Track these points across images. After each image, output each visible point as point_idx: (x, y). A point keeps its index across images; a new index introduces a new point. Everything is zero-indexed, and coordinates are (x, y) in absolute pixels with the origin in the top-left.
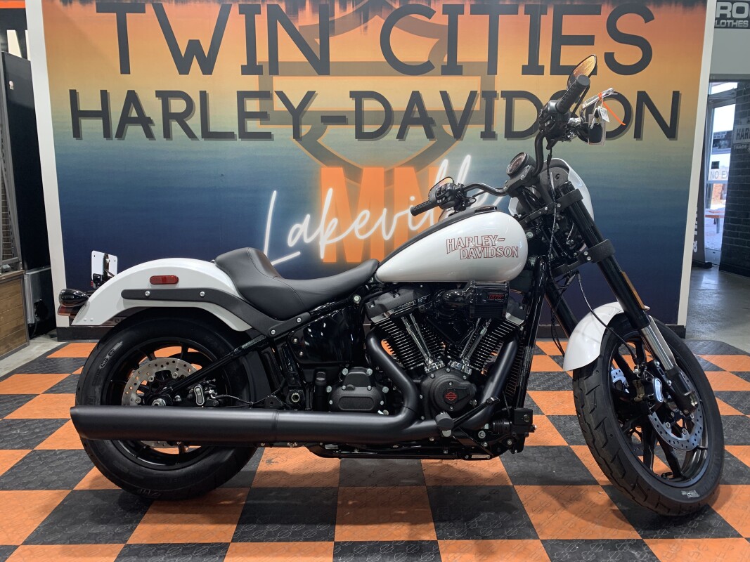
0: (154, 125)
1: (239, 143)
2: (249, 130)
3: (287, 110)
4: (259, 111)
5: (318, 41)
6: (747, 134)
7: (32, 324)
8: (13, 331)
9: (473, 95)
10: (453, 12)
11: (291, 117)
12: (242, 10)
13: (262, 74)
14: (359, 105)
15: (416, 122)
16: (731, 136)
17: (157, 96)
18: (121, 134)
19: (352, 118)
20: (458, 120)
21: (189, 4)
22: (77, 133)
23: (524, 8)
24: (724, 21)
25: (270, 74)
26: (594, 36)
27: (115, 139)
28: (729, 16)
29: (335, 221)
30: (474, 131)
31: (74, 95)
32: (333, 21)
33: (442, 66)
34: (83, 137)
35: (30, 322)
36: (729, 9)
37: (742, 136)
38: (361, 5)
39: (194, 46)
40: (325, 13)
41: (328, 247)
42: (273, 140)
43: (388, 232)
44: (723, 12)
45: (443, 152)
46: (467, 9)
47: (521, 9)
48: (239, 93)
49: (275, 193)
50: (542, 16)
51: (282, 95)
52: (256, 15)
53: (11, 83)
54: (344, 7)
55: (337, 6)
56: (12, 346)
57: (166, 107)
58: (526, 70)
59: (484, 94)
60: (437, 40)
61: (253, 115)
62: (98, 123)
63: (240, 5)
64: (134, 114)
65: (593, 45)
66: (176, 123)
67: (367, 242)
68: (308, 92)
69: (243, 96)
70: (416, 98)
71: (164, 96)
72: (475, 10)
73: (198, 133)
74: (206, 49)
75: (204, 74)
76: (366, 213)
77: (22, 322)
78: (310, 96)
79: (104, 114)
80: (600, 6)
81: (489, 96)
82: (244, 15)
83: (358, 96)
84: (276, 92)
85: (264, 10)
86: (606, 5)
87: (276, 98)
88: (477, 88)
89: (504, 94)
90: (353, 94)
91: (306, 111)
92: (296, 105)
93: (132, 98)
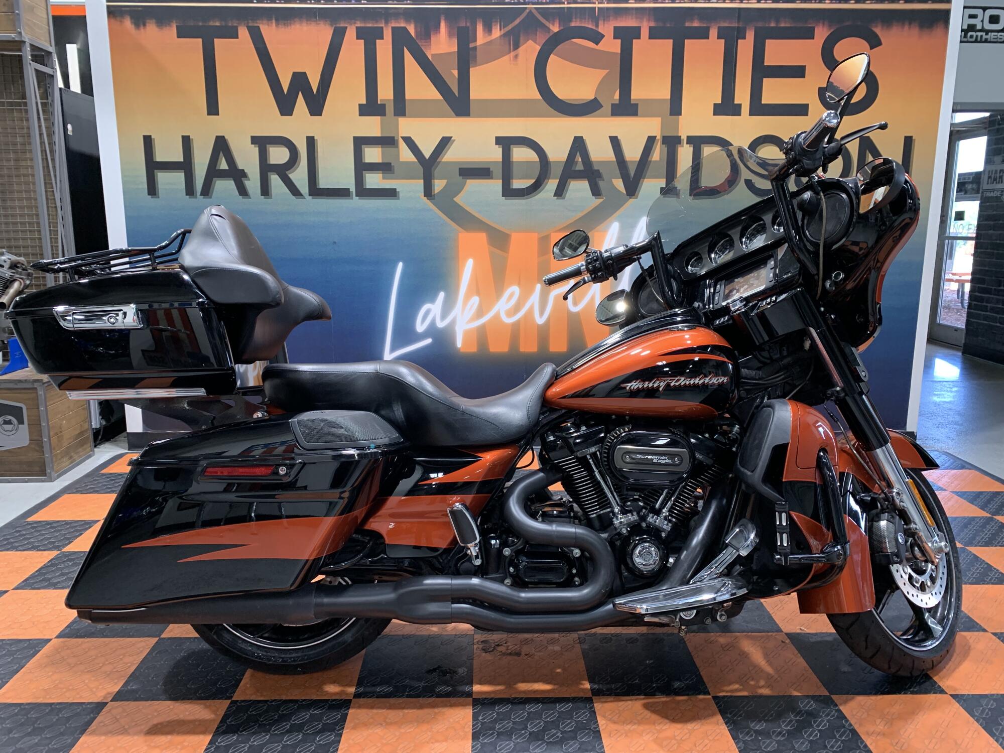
0: (249, 180)
1: (356, 202)
2: (368, 187)
3: (416, 161)
4: (381, 162)
5: (455, 73)
6: (1001, 177)
7: (96, 429)
8: (76, 439)
9: (651, 140)
10: (627, 36)
11: (421, 169)
12: (361, 33)
13: (385, 115)
14: (507, 155)
15: (578, 176)
16: (980, 178)
17: (252, 143)
18: (207, 190)
19: (498, 171)
20: (632, 173)
21: (293, 26)
22: (152, 189)
23: (716, 31)
24: (974, 33)
25: (395, 115)
26: (804, 67)
27: (200, 198)
28: (979, 27)
29: (475, 300)
30: (652, 186)
31: (148, 141)
32: (475, 48)
33: (612, 104)
34: (160, 195)
35: (94, 427)
36: (980, 18)
37: (995, 179)
38: (510, 27)
39: (300, 80)
40: (465, 38)
41: (467, 334)
42: (399, 199)
43: (542, 313)
44: (972, 21)
45: (612, 214)
46: (645, 33)
47: (714, 32)
48: (356, 139)
49: (400, 266)
50: (739, 41)
51: (409, 141)
52: (377, 41)
53: (69, 127)
54: (488, 29)
55: (480, 28)
56: (75, 456)
57: (263, 156)
58: (719, 110)
59: (667, 140)
60: (608, 71)
61: (373, 167)
62: (179, 177)
63: (356, 27)
64: (223, 165)
65: (803, 76)
66: (277, 177)
67: (516, 325)
68: (443, 138)
69: (360, 143)
70: (579, 144)
71: (262, 143)
72: (654, 34)
73: (304, 188)
74: (315, 83)
75: (312, 114)
76: (514, 290)
77: (86, 426)
78: (445, 142)
79: (186, 166)
80: (813, 29)
81: (672, 142)
82: (363, 41)
83: (505, 143)
84: (401, 137)
85: (388, 34)
86: (821, 27)
87: (403, 145)
88: (657, 132)
89: (691, 140)
90: (499, 141)
91: (440, 162)
92: (427, 155)
93: (221, 146)
